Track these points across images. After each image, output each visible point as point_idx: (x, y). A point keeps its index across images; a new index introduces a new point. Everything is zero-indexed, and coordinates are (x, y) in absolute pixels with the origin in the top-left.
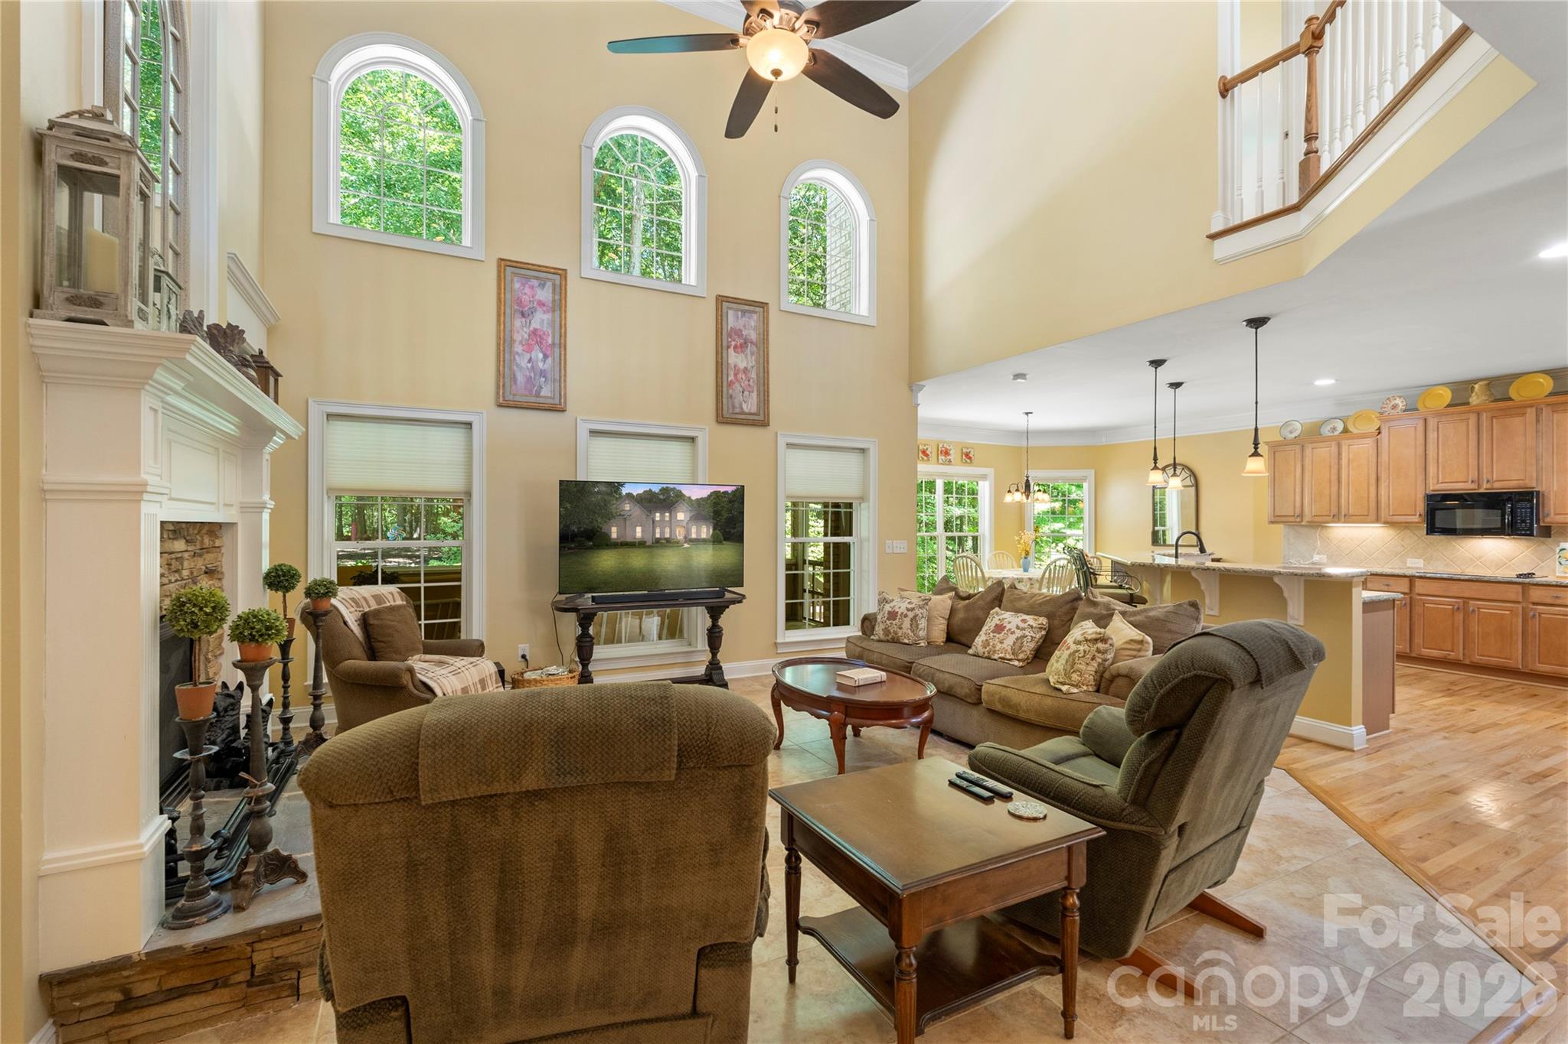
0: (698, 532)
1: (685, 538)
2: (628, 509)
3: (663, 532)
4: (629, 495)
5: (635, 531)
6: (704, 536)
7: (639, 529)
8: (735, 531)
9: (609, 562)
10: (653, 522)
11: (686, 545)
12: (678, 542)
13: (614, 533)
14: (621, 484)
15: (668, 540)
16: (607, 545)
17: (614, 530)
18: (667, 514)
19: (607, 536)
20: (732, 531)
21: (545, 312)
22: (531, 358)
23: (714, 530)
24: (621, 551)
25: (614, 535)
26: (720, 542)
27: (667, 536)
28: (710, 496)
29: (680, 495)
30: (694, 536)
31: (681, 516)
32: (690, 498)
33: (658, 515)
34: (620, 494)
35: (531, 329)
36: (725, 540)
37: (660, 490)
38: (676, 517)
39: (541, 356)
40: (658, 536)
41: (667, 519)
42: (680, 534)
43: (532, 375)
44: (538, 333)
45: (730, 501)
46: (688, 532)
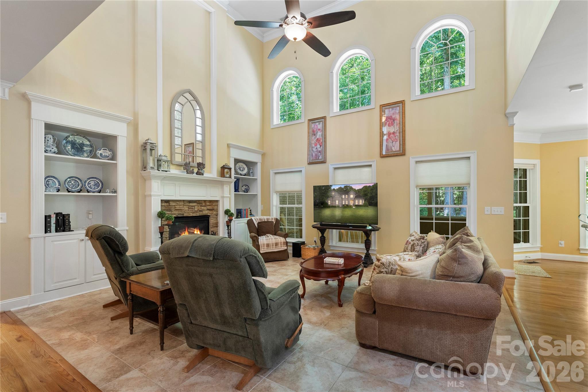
0: (359, 202)
1: (353, 204)
2: (333, 194)
3: (345, 202)
4: (334, 189)
5: (336, 202)
6: (361, 204)
7: (337, 201)
8: (374, 201)
9: (328, 213)
10: (342, 198)
11: (354, 207)
12: (351, 206)
13: (329, 203)
14: (331, 186)
15: (347, 205)
16: (327, 207)
17: (329, 201)
18: (347, 196)
19: (327, 204)
20: (373, 202)
21: (320, 132)
22: (316, 148)
23: (365, 201)
24: (331, 209)
25: (329, 204)
26: (367, 206)
27: (347, 204)
28: (363, 188)
29: (351, 188)
30: (357, 204)
31: (352, 196)
32: (355, 189)
33: (343, 196)
34: (331, 189)
35: (317, 138)
36: (369, 205)
37: (344, 187)
38: (350, 197)
39: (319, 146)
40: (344, 204)
41: (347, 197)
42: (351, 203)
43: (317, 153)
44: (319, 139)
45: (371, 190)
46: (355, 202)
